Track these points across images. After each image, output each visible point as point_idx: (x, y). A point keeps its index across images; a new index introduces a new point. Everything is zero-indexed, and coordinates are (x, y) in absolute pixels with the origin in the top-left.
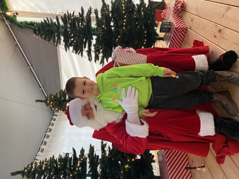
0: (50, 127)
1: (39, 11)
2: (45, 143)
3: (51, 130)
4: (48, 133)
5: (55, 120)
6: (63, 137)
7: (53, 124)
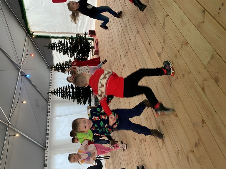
0: (51, 76)
1: (43, 31)
2: (51, 83)
3: (51, 77)
4: (51, 79)
5: (51, 72)
6: (57, 80)
7: (51, 75)
